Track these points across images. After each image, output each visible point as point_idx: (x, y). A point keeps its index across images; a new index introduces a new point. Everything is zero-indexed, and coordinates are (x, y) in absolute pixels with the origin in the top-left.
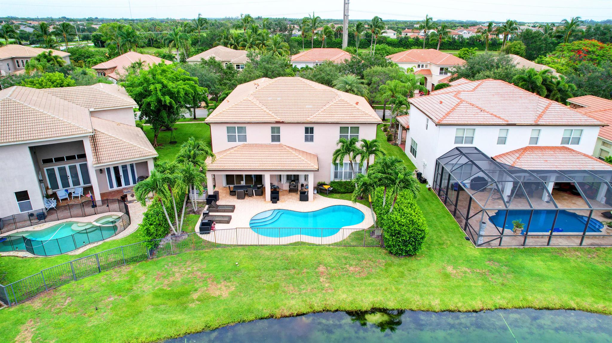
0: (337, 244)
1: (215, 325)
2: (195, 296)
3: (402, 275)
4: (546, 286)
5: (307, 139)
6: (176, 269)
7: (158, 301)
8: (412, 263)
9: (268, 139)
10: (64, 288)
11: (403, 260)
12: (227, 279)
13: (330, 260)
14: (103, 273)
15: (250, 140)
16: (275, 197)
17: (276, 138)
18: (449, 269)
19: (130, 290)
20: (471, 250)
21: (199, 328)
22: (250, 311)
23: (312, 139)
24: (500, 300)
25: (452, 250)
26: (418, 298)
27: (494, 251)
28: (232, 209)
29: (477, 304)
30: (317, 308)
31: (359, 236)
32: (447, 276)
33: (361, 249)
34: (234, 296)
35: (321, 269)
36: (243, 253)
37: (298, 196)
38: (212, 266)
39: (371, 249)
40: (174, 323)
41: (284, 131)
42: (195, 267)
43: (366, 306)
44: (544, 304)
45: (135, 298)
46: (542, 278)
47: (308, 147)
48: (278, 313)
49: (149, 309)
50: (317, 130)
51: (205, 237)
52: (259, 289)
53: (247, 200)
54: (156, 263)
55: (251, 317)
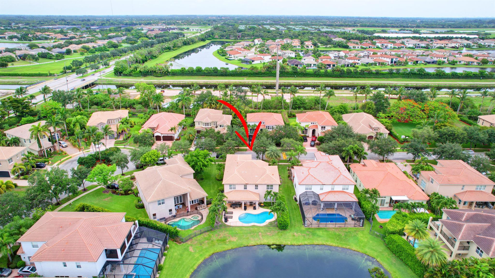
0: (264, 226)
1: (234, 248)
2: (227, 241)
3: (282, 235)
4: (320, 239)
5: (256, 188)
6: (220, 233)
7: (219, 242)
8: (285, 232)
9: (243, 189)
10: (194, 238)
11: (283, 231)
12: (235, 236)
13: (262, 231)
14: (202, 235)
15: (237, 189)
16: (245, 209)
17: (245, 188)
18: (295, 234)
19: (210, 239)
20: (303, 228)
21: (230, 248)
22: (242, 244)
23: (257, 188)
24: (306, 242)
25: (297, 228)
26: (285, 242)
27: (309, 229)
28: (232, 213)
29: (300, 243)
30: (258, 244)
31: (271, 223)
32: (294, 236)
33: (271, 227)
34: (237, 240)
35: (260, 233)
36: (238, 229)
37: (253, 207)
38: (230, 233)
39: (274, 228)
40: (224, 247)
41: (248, 187)
42: (226, 233)
43: (271, 243)
44: (318, 243)
45: (212, 241)
46: (319, 236)
47: (256, 191)
48: (249, 245)
49: (217, 244)
50: (259, 186)
51: (226, 223)
52: (244, 239)
53: (236, 209)
54: (215, 232)
55: (242, 246)
